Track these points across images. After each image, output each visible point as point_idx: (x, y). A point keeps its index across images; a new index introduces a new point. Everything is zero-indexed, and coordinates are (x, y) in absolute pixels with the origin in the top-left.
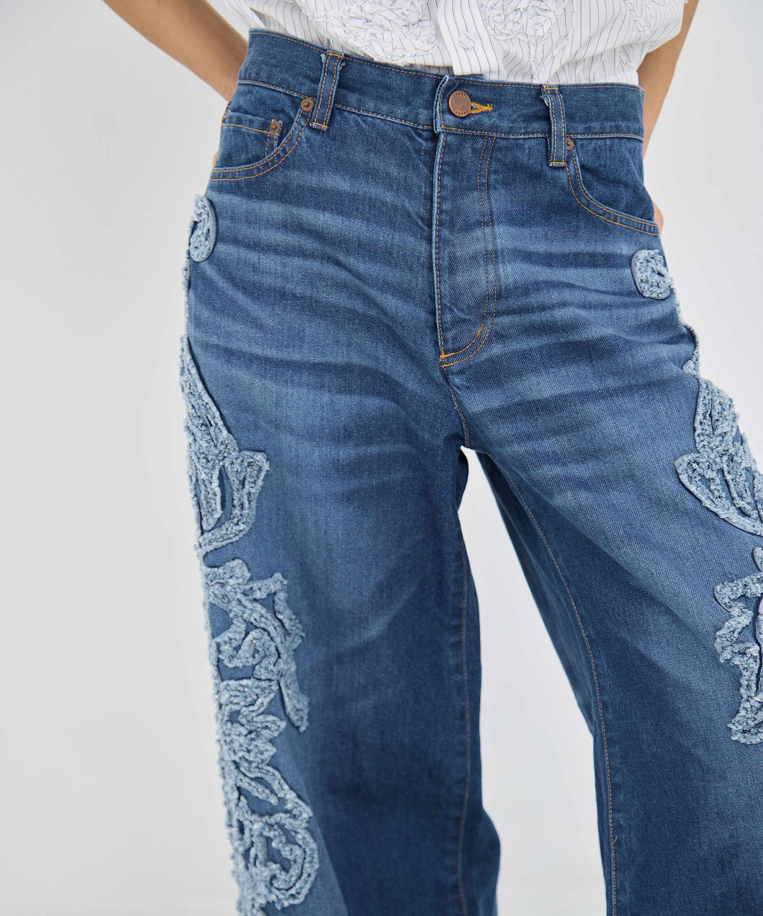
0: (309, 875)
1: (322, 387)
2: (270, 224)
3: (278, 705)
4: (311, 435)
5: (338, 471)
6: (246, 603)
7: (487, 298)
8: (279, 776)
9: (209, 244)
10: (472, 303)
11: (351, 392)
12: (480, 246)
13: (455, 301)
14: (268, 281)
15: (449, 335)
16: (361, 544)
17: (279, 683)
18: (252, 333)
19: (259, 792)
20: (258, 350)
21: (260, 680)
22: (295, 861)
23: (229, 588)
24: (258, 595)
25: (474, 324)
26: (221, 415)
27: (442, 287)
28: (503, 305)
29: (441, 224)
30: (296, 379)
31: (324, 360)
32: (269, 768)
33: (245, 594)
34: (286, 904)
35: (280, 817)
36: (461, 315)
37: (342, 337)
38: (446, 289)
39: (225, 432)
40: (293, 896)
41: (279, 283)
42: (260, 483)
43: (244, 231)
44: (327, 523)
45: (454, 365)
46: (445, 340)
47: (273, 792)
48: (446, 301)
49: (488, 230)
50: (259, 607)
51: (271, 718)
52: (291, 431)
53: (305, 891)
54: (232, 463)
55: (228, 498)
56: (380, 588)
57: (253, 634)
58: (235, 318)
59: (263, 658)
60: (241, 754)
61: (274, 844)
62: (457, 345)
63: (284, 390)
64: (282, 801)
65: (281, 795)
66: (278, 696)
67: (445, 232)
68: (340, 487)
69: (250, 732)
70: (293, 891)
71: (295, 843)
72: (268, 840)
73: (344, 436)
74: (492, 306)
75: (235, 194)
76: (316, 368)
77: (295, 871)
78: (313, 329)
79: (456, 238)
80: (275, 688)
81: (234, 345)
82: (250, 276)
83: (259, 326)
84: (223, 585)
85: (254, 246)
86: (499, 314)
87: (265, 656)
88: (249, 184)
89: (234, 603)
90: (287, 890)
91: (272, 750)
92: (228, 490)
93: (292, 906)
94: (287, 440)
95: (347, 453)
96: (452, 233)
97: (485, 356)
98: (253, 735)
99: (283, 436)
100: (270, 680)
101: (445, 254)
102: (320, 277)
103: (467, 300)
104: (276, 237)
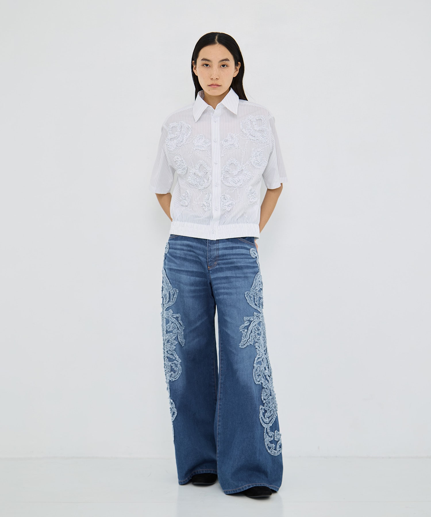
0: (179, 374)
1: (188, 275)
2: (178, 245)
3: (177, 339)
4: (186, 284)
5: (191, 291)
6: (172, 318)
7: (216, 257)
8: (176, 353)
9: (168, 250)
10: (213, 258)
11: (193, 276)
12: (216, 247)
13: (210, 257)
14: (178, 255)
15: (209, 263)
16: (195, 307)
17: (177, 334)
18: (175, 265)
19: (171, 357)
20: (176, 268)
21: (173, 333)
22: (177, 371)
23: (169, 315)
24: (174, 317)
25: (214, 262)
26: (169, 281)
27: (208, 254)
28: (219, 258)
29: (209, 243)
30: (183, 273)
31: (188, 270)
32: (174, 351)
33: (172, 316)
34: (174, 380)
35: (175, 362)
36: (211, 260)
37: (192, 266)
38: (209, 255)
39: (170, 284)
40: (175, 378)
41: (179, 255)
42: (177, 295)
43: (174, 246)
44: (189, 302)
45: (210, 269)
46: (209, 264)
47: (174, 357)
48: (209, 257)
49: (218, 244)
50: (174, 319)
51: (175, 341)
52: (182, 283)
53: (178, 377)
54: (171, 290)
55: (170, 297)
56: (199, 316)
57: (173, 324)
58: (172, 262)
59: (174, 329)
60: (168, 349)
61: (173, 367)
62: (211, 265)
63: (181, 275)
64: (176, 358)
65: (175, 357)
66: (177, 337)
67: (209, 244)
68: (191, 295)
69: (171, 344)
70: (176, 377)
71: (177, 367)
72: (172, 366)
73: (192, 285)
74: (217, 258)
75: (173, 240)
76: (187, 271)
77: (177, 373)
78: (187, 264)
79: (211, 246)
80: (176, 335)
81: (171, 267)
82: (175, 255)
83: (176, 263)
84: (168, 314)
85: (176, 249)
86: (219, 260)
87: (175, 329)
88: (175, 238)
89: (170, 318)
90: (174, 377)
91: (175, 347)
92: (170, 296)
93: (175, 380)
94: (182, 285)
95: (193, 288)
96: (210, 244)
97: (216, 268)
98: (172, 345)
99: (181, 284)
100: (175, 334)
101: (209, 248)
102: (187, 254)
103: (213, 257)
104: (179, 247)
